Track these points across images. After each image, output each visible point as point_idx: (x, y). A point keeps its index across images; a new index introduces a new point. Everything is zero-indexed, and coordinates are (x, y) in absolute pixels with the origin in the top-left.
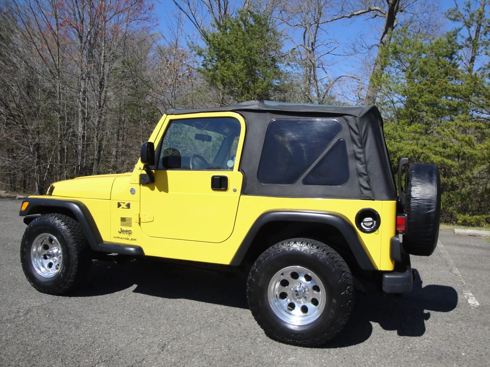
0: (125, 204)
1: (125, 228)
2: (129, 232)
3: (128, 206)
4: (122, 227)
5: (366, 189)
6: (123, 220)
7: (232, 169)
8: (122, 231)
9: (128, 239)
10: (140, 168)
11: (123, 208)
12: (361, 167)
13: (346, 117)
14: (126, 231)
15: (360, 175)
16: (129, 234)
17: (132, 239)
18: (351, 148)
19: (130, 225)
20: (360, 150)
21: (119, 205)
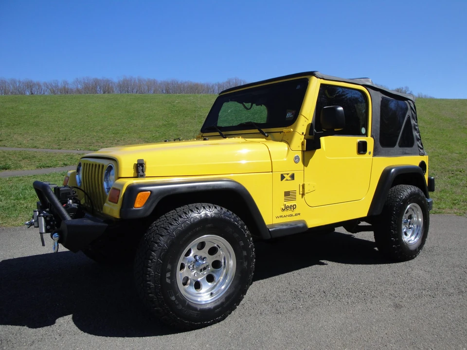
0: (289, 175)
1: (289, 204)
2: (293, 207)
3: (293, 177)
4: (285, 203)
5: (421, 148)
6: (287, 194)
7: (366, 135)
8: (286, 208)
9: (291, 215)
10: (303, 133)
11: (287, 180)
12: (417, 134)
13: (409, 101)
14: (291, 206)
15: (418, 140)
16: (294, 208)
17: (296, 215)
18: (413, 122)
19: (294, 199)
20: (416, 124)
21: (283, 177)
